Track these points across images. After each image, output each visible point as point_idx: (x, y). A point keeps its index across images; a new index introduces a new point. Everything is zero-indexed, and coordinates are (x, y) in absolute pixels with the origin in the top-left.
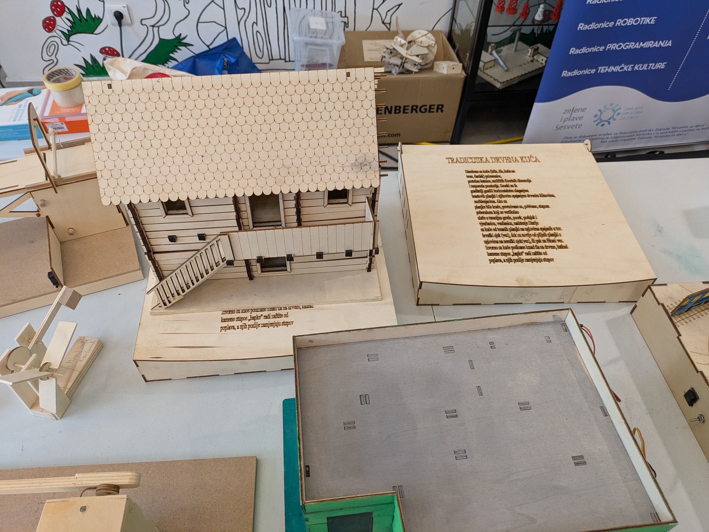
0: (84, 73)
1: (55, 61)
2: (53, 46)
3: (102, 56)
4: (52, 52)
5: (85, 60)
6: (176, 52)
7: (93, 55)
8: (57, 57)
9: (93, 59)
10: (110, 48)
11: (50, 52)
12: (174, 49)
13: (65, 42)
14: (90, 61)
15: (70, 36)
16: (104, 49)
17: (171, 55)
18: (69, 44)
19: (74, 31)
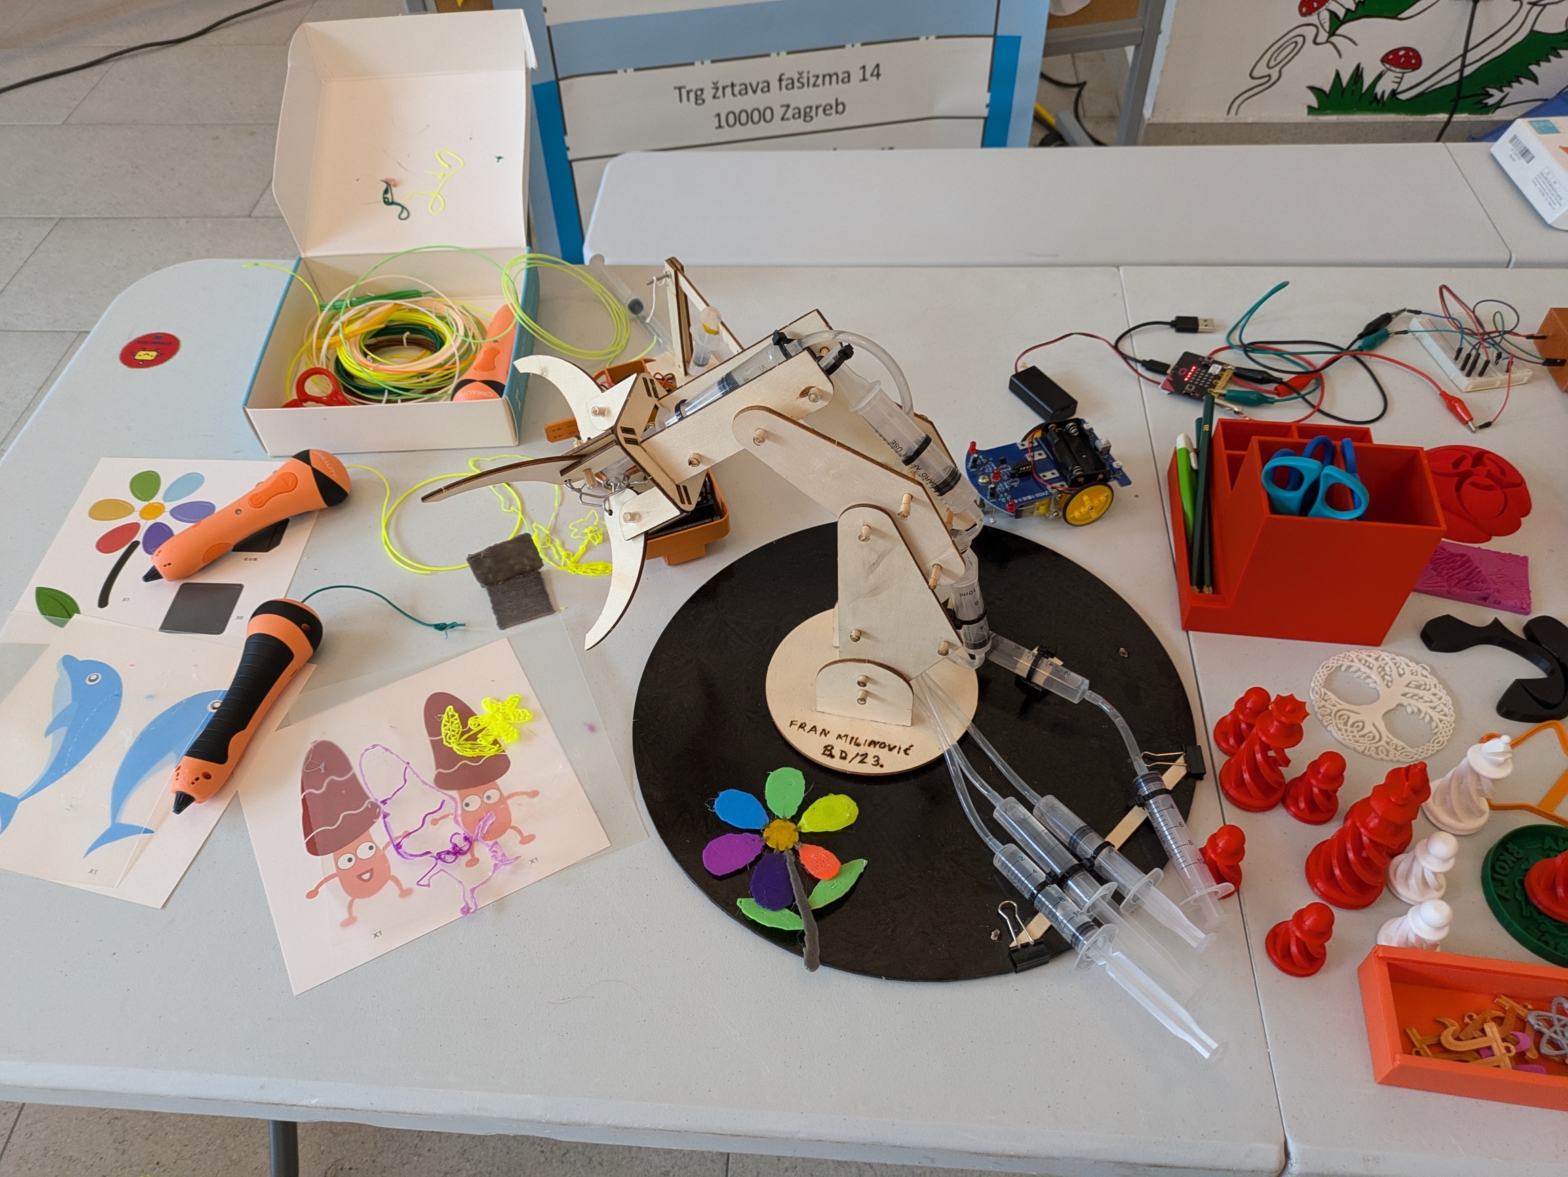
0: (1315, 104)
1: (1275, 77)
2: (1293, 45)
3: (1381, 67)
4: (1279, 59)
5: (1338, 75)
6: (1549, 61)
7: (1362, 66)
8: (1283, 70)
9: (1358, 74)
10: (1408, 49)
11: (1275, 60)
12: (1547, 55)
13: (1323, 36)
14: (1345, 79)
15: (1343, 22)
16: (1395, 52)
17: (1533, 68)
18: (1327, 41)
19: (1360, 12)
